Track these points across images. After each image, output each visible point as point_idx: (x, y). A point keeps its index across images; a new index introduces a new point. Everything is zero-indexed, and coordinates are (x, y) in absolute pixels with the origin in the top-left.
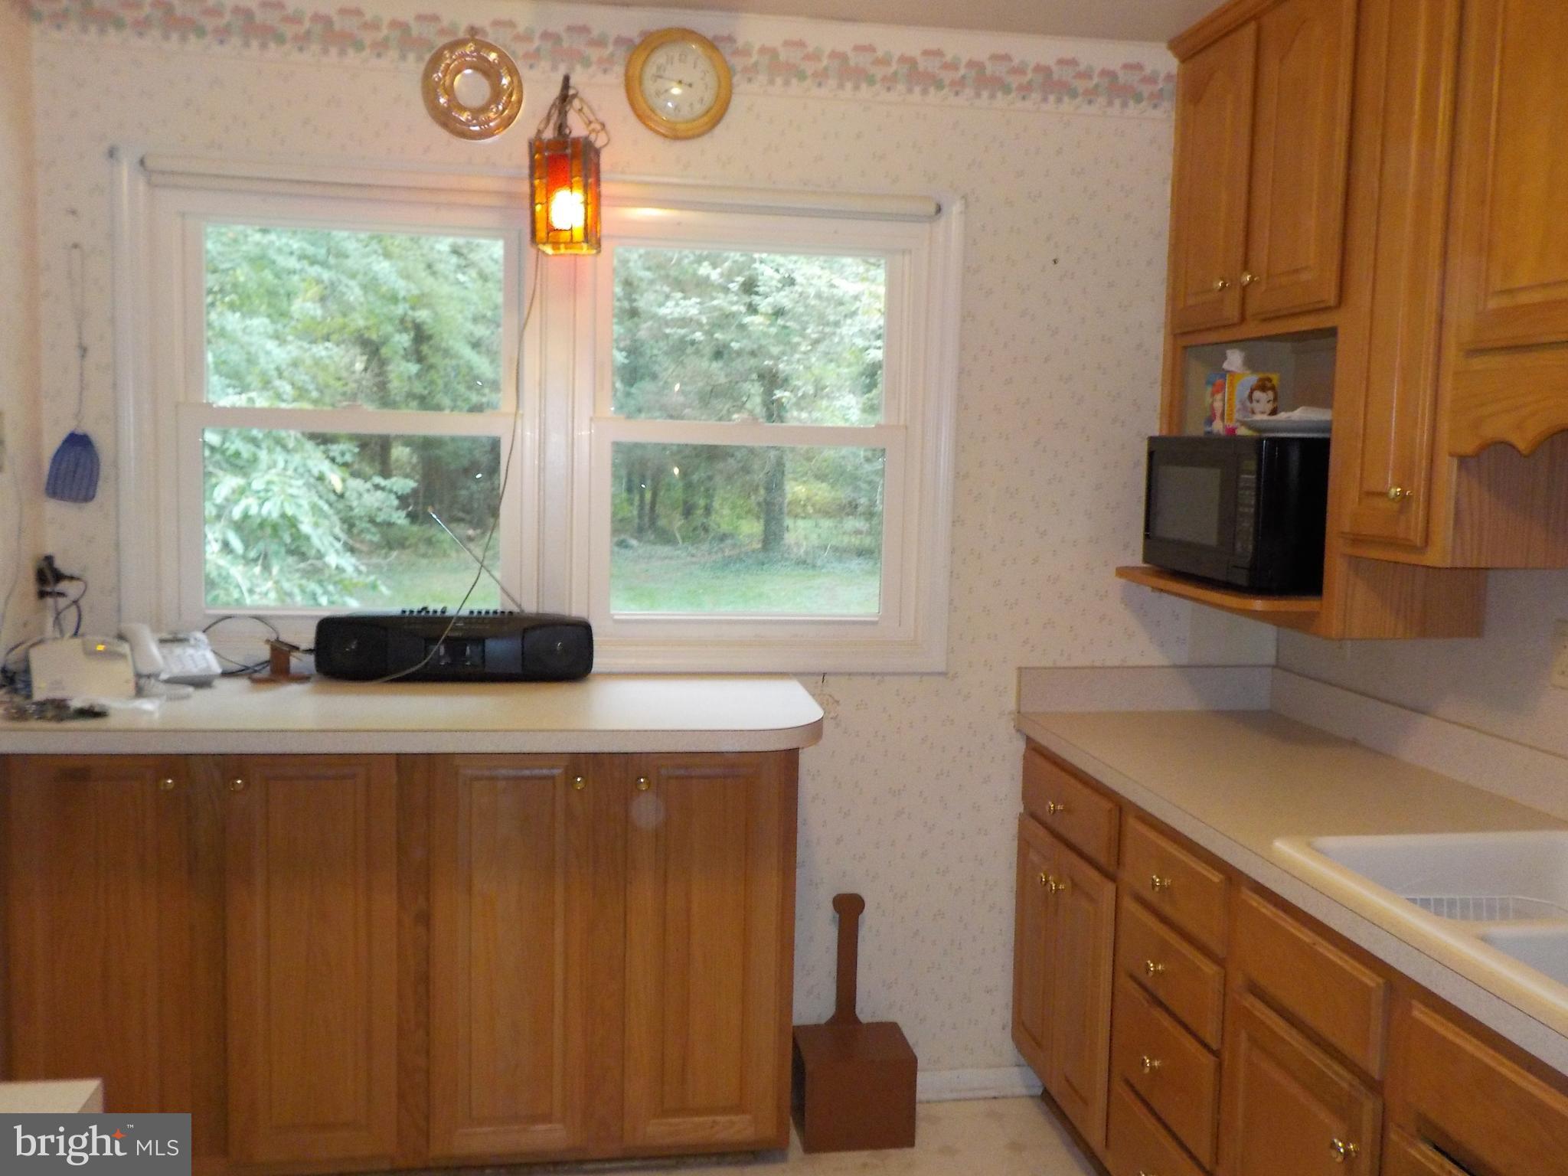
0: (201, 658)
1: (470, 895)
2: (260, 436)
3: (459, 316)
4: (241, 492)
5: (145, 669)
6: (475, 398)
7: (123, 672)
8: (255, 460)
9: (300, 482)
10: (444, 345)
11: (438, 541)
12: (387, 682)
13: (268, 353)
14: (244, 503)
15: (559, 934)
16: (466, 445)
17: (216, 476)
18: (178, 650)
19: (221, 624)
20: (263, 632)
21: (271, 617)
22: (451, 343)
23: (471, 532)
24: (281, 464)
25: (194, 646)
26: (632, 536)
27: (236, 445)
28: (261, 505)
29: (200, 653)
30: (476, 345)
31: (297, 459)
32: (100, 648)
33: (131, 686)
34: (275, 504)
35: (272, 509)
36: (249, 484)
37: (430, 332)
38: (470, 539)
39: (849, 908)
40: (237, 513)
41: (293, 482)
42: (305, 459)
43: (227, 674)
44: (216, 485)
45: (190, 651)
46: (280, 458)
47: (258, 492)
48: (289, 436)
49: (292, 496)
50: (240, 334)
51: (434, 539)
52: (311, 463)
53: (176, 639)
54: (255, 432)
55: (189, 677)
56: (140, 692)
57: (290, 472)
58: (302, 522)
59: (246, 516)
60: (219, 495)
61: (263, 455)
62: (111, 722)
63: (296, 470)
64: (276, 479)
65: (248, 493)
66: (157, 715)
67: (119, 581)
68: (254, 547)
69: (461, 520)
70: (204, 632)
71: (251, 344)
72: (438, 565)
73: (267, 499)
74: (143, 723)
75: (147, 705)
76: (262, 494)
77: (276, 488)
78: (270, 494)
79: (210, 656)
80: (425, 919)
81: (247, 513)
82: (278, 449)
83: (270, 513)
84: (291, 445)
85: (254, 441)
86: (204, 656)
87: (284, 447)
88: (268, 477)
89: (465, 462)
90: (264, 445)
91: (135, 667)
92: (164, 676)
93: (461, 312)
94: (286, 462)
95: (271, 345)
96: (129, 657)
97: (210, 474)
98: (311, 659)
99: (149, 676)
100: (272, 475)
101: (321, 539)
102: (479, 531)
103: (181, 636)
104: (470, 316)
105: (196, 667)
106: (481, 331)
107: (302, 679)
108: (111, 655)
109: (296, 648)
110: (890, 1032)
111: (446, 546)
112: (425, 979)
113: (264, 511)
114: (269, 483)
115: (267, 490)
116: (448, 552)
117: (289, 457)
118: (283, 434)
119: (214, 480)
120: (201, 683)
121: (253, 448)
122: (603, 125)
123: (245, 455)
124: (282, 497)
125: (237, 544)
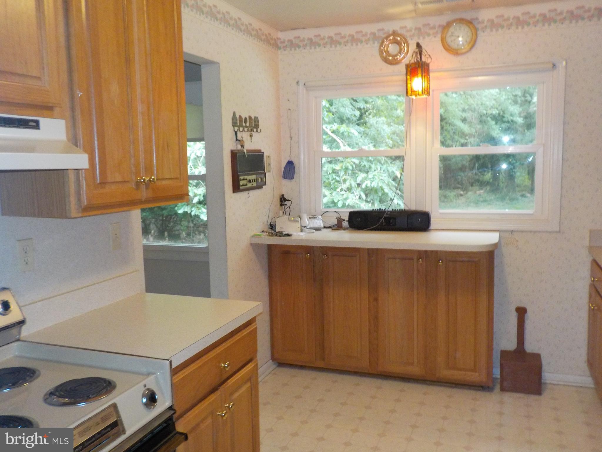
0: (319, 223)
1: (389, 293)
2: (372, 160)
3: (457, 110)
4: (366, 178)
5: (303, 225)
6: (463, 141)
7: (298, 225)
8: (370, 168)
9: (385, 175)
10: (450, 121)
11: (448, 196)
12: (366, 230)
13: (384, 130)
14: (366, 182)
15: (415, 308)
16: (460, 158)
17: (358, 174)
18: (313, 220)
19: (325, 213)
20: (336, 215)
21: (339, 212)
22: (453, 120)
23: (462, 192)
24: (379, 169)
25: (317, 220)
26: (528, 193)
27: (365, 163)
28: (371, 183)
29: (319, 221)
30: (464, 120)
31: (384, 167)
32: (292, 219)
33: (300, 229)
34: (376, 183)
35: (375, 184)
36: (368, 176)
37: (445, 117)
38: (461, 195)
39: (521, 312)
40: (364, 186)
41: (383, 175)
42: (387, 167)
43: (325, 227)
44: (358, 176)
45: (316, 221)
46: (379, 166)
47: (370, 179)
48: (382, 159)
49: (381, 179)
50: (375, 124)
51: (447, 196)
52: (389, 168)
53: (314, 217)
54: (370, 158)
55: (315, 228)
56: (302, 231)
57: (382, 171)
58: (385, 189)
59: (367, 187)
60: (358, 180)
61: (373, 166)
62: (293, 237)
63: (384, 171)
64: (377, 174)
65: (367, 179)
66: (304, 237)
67: (300, 201)
68: (369, 197)
69: (458, 188)
70: (321, 216)
71: (378, 127)
72: (448, 205)
73: (374, 181)
74: (300, 238)
75: (302, 234)
76: (372, 179)
77: (376, 177)
78: (374, 179)
79: (321, 222)
80: (376, 300)
81: (367, 186)
82: (378, 164)
83: (374, 186)
84: (383, 162)
85: (370, 161)
86: (320, 222)
87: (380, 163)
88: (374, 173)
89: (460, 166)
90: (373, 163)
91: (301, 225)
92: (308, 227)
93: (457, 108)
94: (381, 168)
95: (385, 127)
96: (300, 221)
97: (356, 173)
98: (348, 223)
99: (304, 227)
100: (376, 173)
101: (392, 194)
102: (465, 192)
103: (315, 217)
104: (461, 109)
105: (317, 225)
106: (464, 115)
107: (345, 229)
108: (295, 221)
109: (344, 220)
110: (537, 357)
111: (452, 198)
112: (376, 318)
113: (372, 185)
114: (374, 175)
115: (373, 178)
116: (452, 200)
117: (382, 166)
118: (380, 158)
119: (357, 175)
120: (318, 229)
121: (369, 164)
122: (430, 56)
123: (367, 166)
124: (378, 180)
125: (364, 196)
